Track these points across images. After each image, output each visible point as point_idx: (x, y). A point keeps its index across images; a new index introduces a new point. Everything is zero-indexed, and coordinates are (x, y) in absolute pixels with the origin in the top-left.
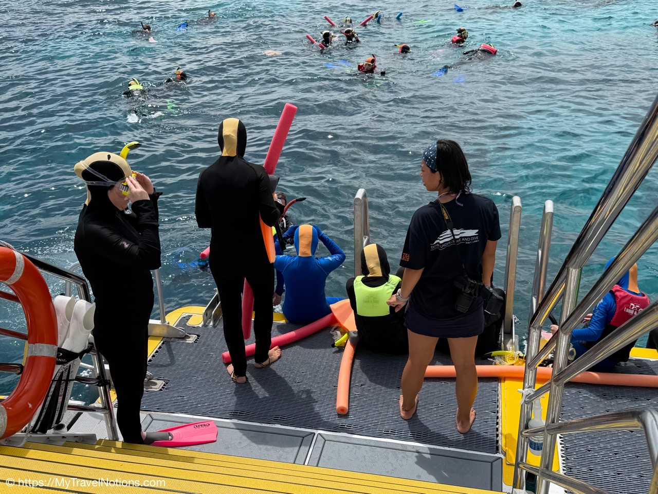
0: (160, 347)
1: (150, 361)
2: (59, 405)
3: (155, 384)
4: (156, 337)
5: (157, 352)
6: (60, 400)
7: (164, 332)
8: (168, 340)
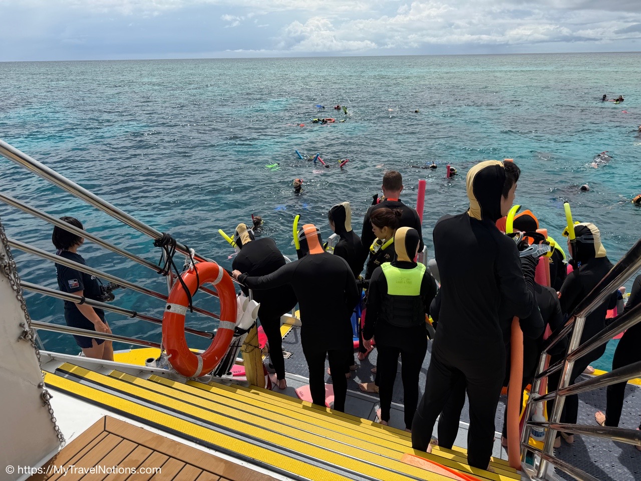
0: (290, 331)
1: (284, 339)
2: (231, 361)
3: (286, 354)
4: (288, 325)
5: (288, 334)
6: (232, 357)
7: (293, 322)
8: (295, 327)
